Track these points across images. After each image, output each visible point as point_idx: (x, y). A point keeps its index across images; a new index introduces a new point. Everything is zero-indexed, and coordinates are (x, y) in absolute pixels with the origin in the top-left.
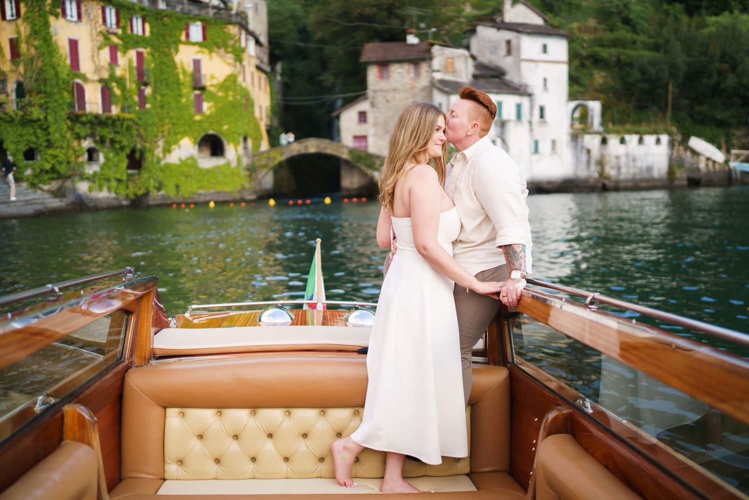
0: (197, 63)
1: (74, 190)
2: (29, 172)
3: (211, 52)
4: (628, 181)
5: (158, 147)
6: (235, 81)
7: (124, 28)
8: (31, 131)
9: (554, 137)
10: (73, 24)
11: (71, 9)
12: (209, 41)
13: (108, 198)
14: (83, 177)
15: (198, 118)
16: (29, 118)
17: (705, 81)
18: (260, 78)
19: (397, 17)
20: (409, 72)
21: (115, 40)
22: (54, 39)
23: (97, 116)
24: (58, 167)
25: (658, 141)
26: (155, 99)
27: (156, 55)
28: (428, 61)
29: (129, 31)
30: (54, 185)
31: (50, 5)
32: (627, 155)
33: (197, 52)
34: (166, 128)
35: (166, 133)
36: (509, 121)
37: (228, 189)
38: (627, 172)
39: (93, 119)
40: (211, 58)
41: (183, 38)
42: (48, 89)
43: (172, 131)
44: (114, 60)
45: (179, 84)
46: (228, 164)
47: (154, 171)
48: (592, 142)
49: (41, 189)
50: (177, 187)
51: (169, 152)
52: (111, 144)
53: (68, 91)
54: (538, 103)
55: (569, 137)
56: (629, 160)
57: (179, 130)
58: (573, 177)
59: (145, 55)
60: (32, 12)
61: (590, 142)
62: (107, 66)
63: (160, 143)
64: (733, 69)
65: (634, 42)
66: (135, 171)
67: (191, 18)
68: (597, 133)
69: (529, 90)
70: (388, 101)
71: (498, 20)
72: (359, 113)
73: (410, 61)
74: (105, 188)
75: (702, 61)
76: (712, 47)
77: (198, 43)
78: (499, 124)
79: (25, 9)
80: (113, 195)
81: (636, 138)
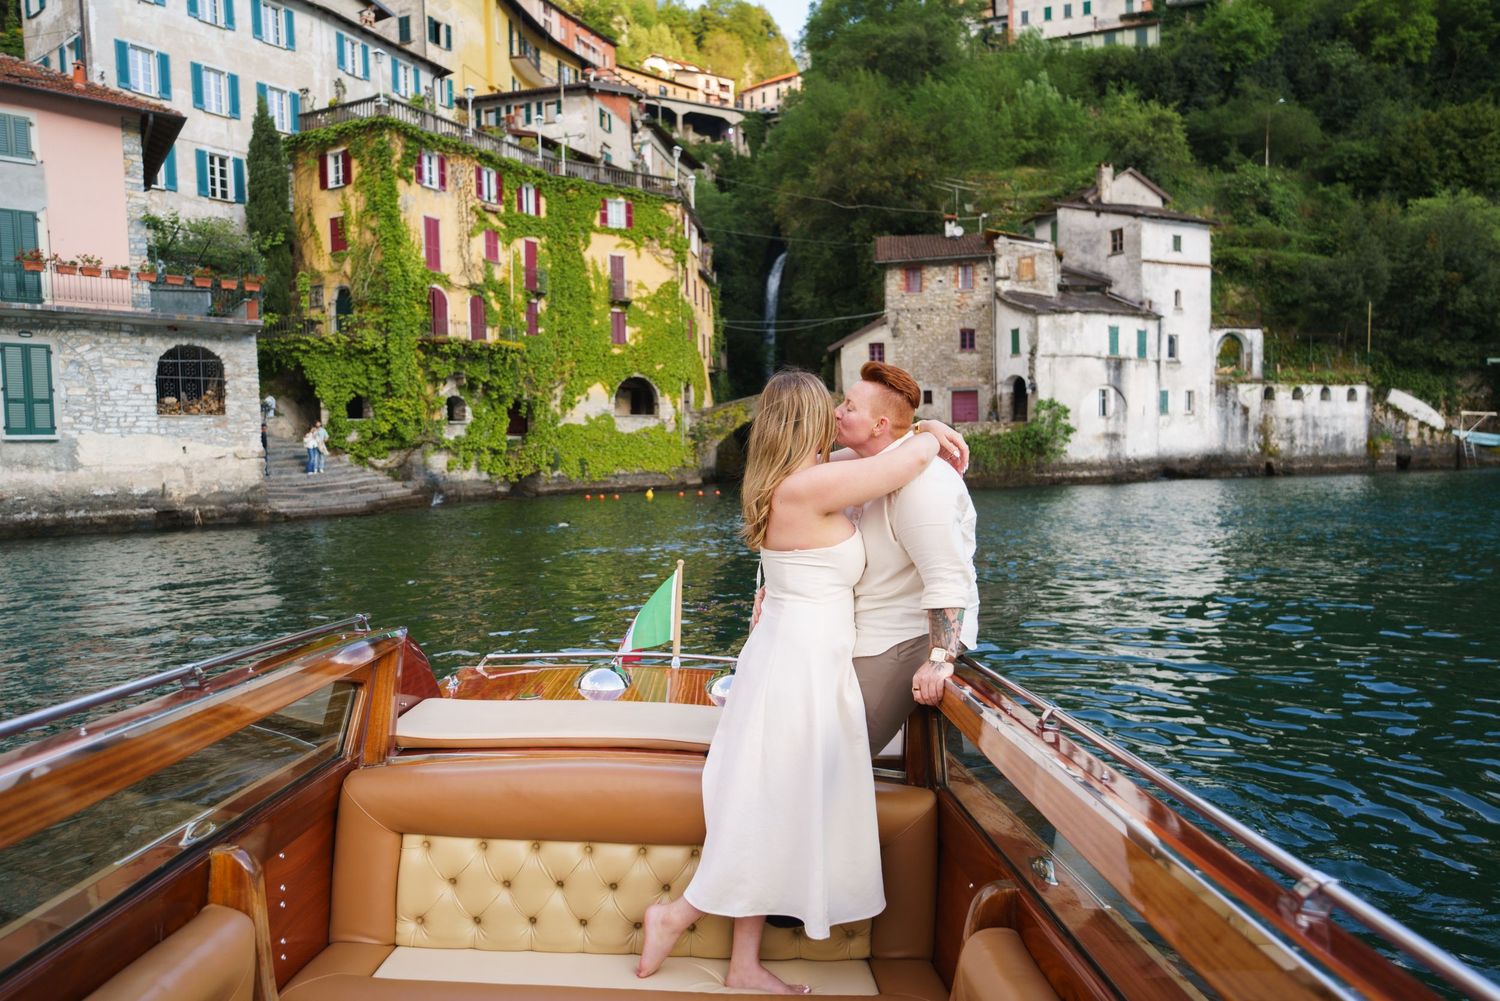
0: (617, 263)
1: (425, 466)
2: (353, 437)
3: (638, 245)
4: (1307, 458)
5: (555, 397)
6: (675, 293)
7: (509, 203)
8: (361, 368)
9: (1189, 389)
10: (432, 193)
11: (430, 167)
12: (636, 228)
13: (477, 481)
14: (439, 446)
15: (616, 351)
16: (358, 346)
17: (1419, 298)
18: (703, 291)
19: (922, 196)
20: (956, 280)
21: (494, 221)
22: (402, 218)
23: (465, 346)
24: (401, 428)
25: (1352, 395)
26: (553, 320)
27: (555, 248)
28: (989, 262)
29: (516, 209)
30: (393, 459)
31: (398, 162)
32: (1304, 418)
33: (617, 246)
34: (567, 366)
35: (567, 376)
36: (1127, 359)
37: (659, 467)
38: (1304, 445)
39: (461, 351)
40: (639, 256)
41: (597, 222)
42: (392, 300)
43: (576, 372)
44: (492, 253)
45: (589, 296)
46: (662, 426)
47: (548, 437)
48: (1250, 394)
49: (372, 466)
50: (583, 463)
51: (572, 406)
52: (485, 392)
53: (421, 302)
54: (1168, 330)
55: (1214, 387)
56: (1307, 425)
57: (588, 371)
58: (1219, 452)
59: (539, 248)
60: (371, 173)
61: (1248, 395)
62: (481, 264)
63: (558, 391)
64: (1466, 281)
65: (1287, 241)
66: (519, 438)
67: (610, 191)
68: (1257, 381)
69: (1155, 309)
70: (919, 327)
71: (1091, 200)
72: (872, 346)
73: (958, 263)
74: (473, 465)
75: (1414, 267)
76: (1429, 246)
77: (619, 231)
78: (1113, 363)
79: (360, 169)
80: (485, 476)
81: (1317, 389)
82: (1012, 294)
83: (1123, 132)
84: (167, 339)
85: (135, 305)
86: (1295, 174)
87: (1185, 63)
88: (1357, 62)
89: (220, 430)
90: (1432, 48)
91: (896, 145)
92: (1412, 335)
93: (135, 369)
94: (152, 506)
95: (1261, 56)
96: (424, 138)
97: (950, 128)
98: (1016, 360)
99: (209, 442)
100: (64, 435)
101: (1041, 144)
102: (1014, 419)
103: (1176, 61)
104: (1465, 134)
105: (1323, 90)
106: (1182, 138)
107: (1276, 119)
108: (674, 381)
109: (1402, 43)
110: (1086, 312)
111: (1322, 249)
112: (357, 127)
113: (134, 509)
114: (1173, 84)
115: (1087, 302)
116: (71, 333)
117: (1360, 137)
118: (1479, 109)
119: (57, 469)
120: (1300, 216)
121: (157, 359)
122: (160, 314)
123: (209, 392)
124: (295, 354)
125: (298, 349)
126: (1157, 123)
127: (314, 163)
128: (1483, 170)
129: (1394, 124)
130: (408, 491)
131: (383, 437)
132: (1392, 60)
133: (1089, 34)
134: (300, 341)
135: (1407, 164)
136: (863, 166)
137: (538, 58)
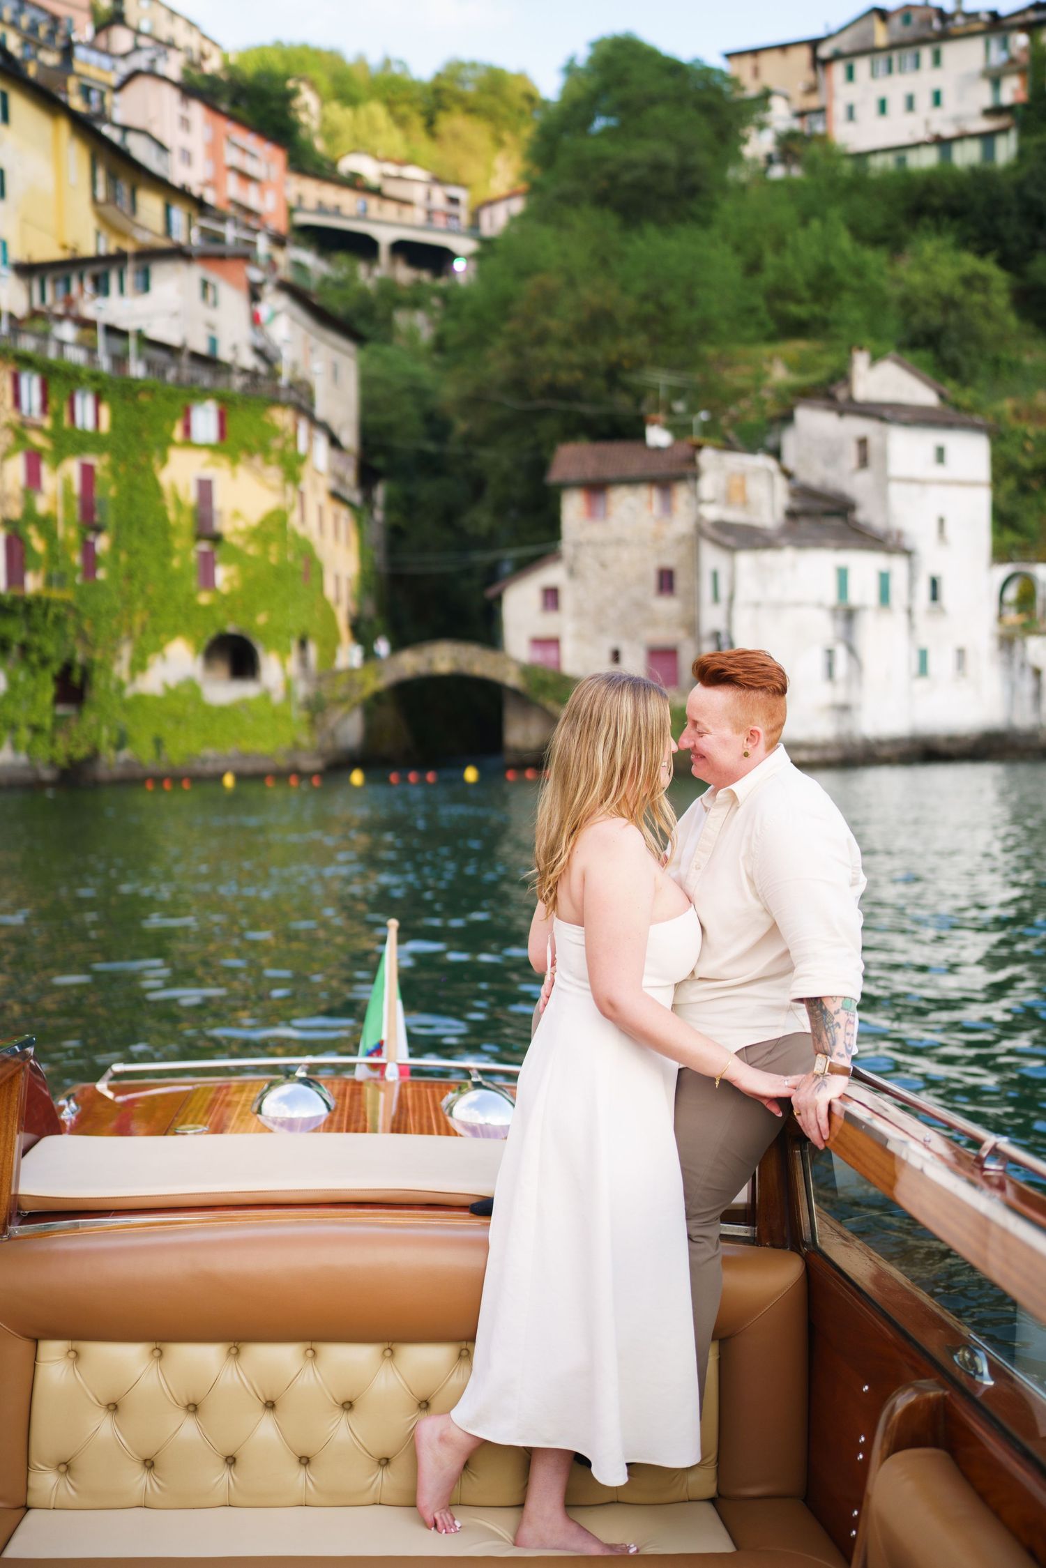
0: (205, 487)
3: (234, 460)
5: (121, 659)
6: (283, 524)
7: (57, 417)
9: (961, 643)
12: (230, 441)
13: (12, 765)
15: (204, 599)
18: (336, 518)
19: (627, 389)
20: (650, 504)
21: (37, 440)
26: (116, 559)
27: (121, 470)
28: (691, 483)
29: (67, 422)
34: (137, 620)
35: (137, 631)
36: (863, 608)
37: (264, 747)
40: (234, 475)
41: (178, 434)
43: (149, 626)
44: (33, 478)
45: (165, 529)
46: (266, 695)
47: (110, 709)
48: (1043, 651)
50: (158, 743)
51: (143, 669)
52: (22, 655)
54: (927, 569)
55: (995, 643)
57: (165, 625)
58: (1005, 728)
59: (99, 471)
61: (1040, 652)
62: (19, 494)
63: (125, 651)
66: (69, 710)
67: (197, 393)
69: (905, 542)
70: (603, 565)
71: (838, 397)
72: (544, 591)
73: (653, 481)
74: (7, 744)
77: (208, 445)
78: (841, 614)
80: (22, 758)
82: (723, 527)
83: (921, 294)
87: (1032, 192)
91: (597, 324)
97: (671, 297)
98: (716, 610)
101: (817, 309)
106: (1004, 300)
126: (969, 281)
133: (917, 146)
136: (553, 351)
137: (134, 201)
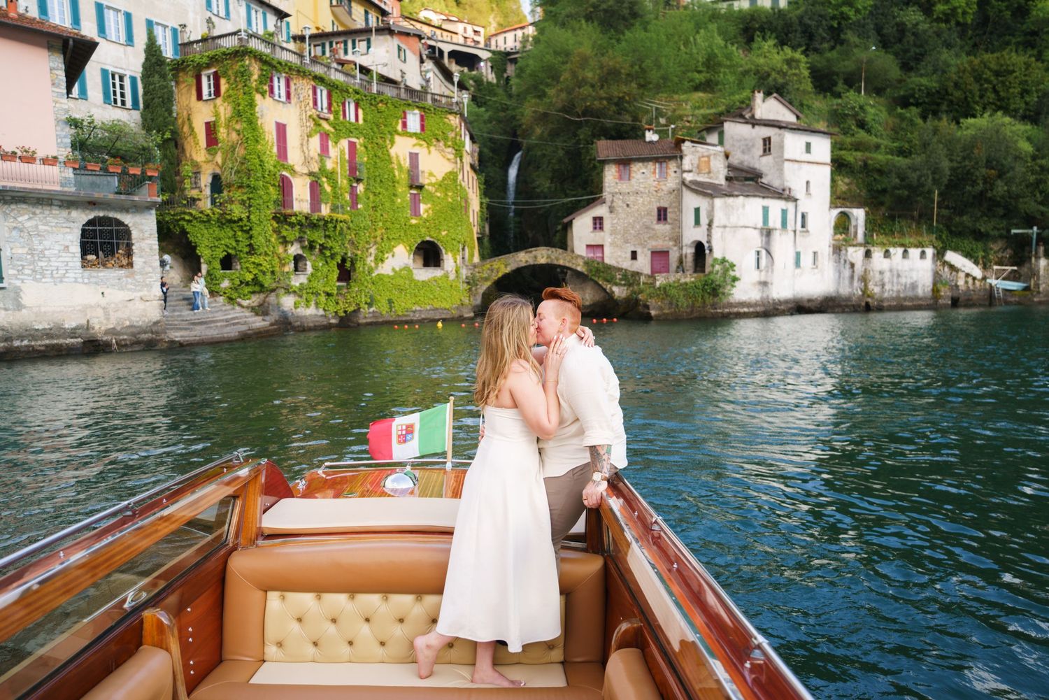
0: (414, 157)
1: (278, 305)
2: (225, 284)
3: (429, 145)
4: (893, 299)
5: (371, 255)
6: (455, 180)
7: (337, 113)
8: (231, 234)
9: (815, 250)
10: (281, 104)
11: (280, 86)
12: (427, 132)
13: (316, 316)
14: (288, 290)
15: (414, 221)
16: (229, 217)
17: (968, 188)
18: (473, 178)
20: (654, 173)
21: (326, 126)
22: (259, 123)
23: (307, 217)
24: (261, 278)
25: (923, 254)
26: (368, 199)
27: (370, 146)
28: (678, 160)
29: (341, 117)
30: (255, 300)
31: (256, 80)
32: (891, 271)
33: (414, 145)
34: (379, 233)
35: (378, 239)
36: (774, 229)
37: (445, 305)
38: (891, 289)
39: (304, 221)
40: (430, 153)
41: (399, 128)
42: (253, 183)
43: (385, 236)
44: (324, 150)
45: (394, 182)
46: (446, 276)
47: (366, 284)
48: (855, 254)
49: (240, 305)
50: (390, 302)
51: (382, 261)
52: (321, 251)
53: (274, 185)
54: (801, 209)
55: (831, 249)
56: (893, 276)
57: (394, 236)
58: (834, 295)
59: (358, 146)
60: (236, 89)
61: (854, 255)
62: (317, 157)
63: (372, 250)
64: (1000, 176)
65: (877, 147)
66: (344, 284)
67: (409, 105)
68: (860, 245)
69: (793, 194)
70: (628, 205)
71: (747, 116)
72: (595, 219)
73: (656, 160)
74: (313, 303)
75: (965, 166)
76: (976, 151)
77: (415, 134)
78: (765, 232)
79: (227, 86)
80: (321, 312)
81: (900, 250)
82: (695, 182)
83: (766, 69)
84: (87, 212)
85: (62, 186)
86: (882, 100)
87: (806, 20)
88: (924, 22)
89: (129, 280)
90: (974, 13)
91: (611, 76)
92: (961, 214)
93: (64, 234)
94: (79, 337)
95: (859, 17)
96: (274, 63)
97: (648, 63)
98: (698, 230)
99: (122, 289)
100: (10, 284)
101: (709, 76)
102: (695, 271)
103: (801, 18)
104: (997, 74)
105: (900, 41)
106: (806, 73)
107: (870, 62)
108: (455, 243)
109: (954, 9)
110: (747, 196)
111: (901, 152)
112: (224, 54)
113: (66, 339)
114: (798, 35)
115: (746, 189)
116: (13, 206)
117: (926, 75)
118: (1007, 57)
119: (6, 309)
120: (885, 130)
121: (81, 227)
122: (82, 193)
123: (120, 251)
124: (181, 223)
125: (183, 219)
126: (789, 62)
127: (193, 81)
128: (1008, 99)
129: (949, 66)
130: (267, 323)
131: (247, 284)
132: (947, 21)
134: (185, 213)
135: (958, 94)
136: (586, 90)
137: (350, 7)
